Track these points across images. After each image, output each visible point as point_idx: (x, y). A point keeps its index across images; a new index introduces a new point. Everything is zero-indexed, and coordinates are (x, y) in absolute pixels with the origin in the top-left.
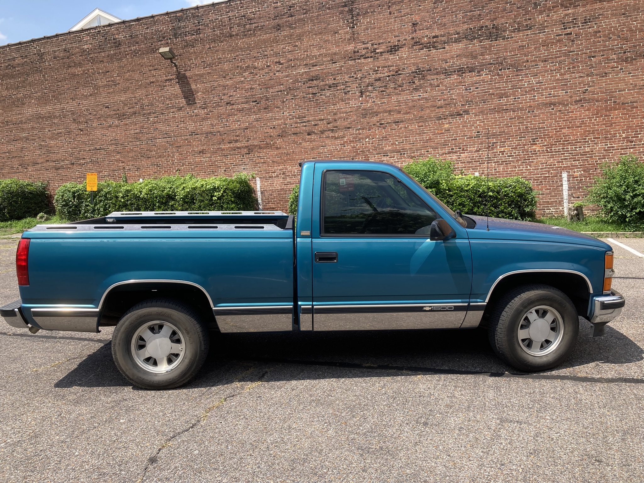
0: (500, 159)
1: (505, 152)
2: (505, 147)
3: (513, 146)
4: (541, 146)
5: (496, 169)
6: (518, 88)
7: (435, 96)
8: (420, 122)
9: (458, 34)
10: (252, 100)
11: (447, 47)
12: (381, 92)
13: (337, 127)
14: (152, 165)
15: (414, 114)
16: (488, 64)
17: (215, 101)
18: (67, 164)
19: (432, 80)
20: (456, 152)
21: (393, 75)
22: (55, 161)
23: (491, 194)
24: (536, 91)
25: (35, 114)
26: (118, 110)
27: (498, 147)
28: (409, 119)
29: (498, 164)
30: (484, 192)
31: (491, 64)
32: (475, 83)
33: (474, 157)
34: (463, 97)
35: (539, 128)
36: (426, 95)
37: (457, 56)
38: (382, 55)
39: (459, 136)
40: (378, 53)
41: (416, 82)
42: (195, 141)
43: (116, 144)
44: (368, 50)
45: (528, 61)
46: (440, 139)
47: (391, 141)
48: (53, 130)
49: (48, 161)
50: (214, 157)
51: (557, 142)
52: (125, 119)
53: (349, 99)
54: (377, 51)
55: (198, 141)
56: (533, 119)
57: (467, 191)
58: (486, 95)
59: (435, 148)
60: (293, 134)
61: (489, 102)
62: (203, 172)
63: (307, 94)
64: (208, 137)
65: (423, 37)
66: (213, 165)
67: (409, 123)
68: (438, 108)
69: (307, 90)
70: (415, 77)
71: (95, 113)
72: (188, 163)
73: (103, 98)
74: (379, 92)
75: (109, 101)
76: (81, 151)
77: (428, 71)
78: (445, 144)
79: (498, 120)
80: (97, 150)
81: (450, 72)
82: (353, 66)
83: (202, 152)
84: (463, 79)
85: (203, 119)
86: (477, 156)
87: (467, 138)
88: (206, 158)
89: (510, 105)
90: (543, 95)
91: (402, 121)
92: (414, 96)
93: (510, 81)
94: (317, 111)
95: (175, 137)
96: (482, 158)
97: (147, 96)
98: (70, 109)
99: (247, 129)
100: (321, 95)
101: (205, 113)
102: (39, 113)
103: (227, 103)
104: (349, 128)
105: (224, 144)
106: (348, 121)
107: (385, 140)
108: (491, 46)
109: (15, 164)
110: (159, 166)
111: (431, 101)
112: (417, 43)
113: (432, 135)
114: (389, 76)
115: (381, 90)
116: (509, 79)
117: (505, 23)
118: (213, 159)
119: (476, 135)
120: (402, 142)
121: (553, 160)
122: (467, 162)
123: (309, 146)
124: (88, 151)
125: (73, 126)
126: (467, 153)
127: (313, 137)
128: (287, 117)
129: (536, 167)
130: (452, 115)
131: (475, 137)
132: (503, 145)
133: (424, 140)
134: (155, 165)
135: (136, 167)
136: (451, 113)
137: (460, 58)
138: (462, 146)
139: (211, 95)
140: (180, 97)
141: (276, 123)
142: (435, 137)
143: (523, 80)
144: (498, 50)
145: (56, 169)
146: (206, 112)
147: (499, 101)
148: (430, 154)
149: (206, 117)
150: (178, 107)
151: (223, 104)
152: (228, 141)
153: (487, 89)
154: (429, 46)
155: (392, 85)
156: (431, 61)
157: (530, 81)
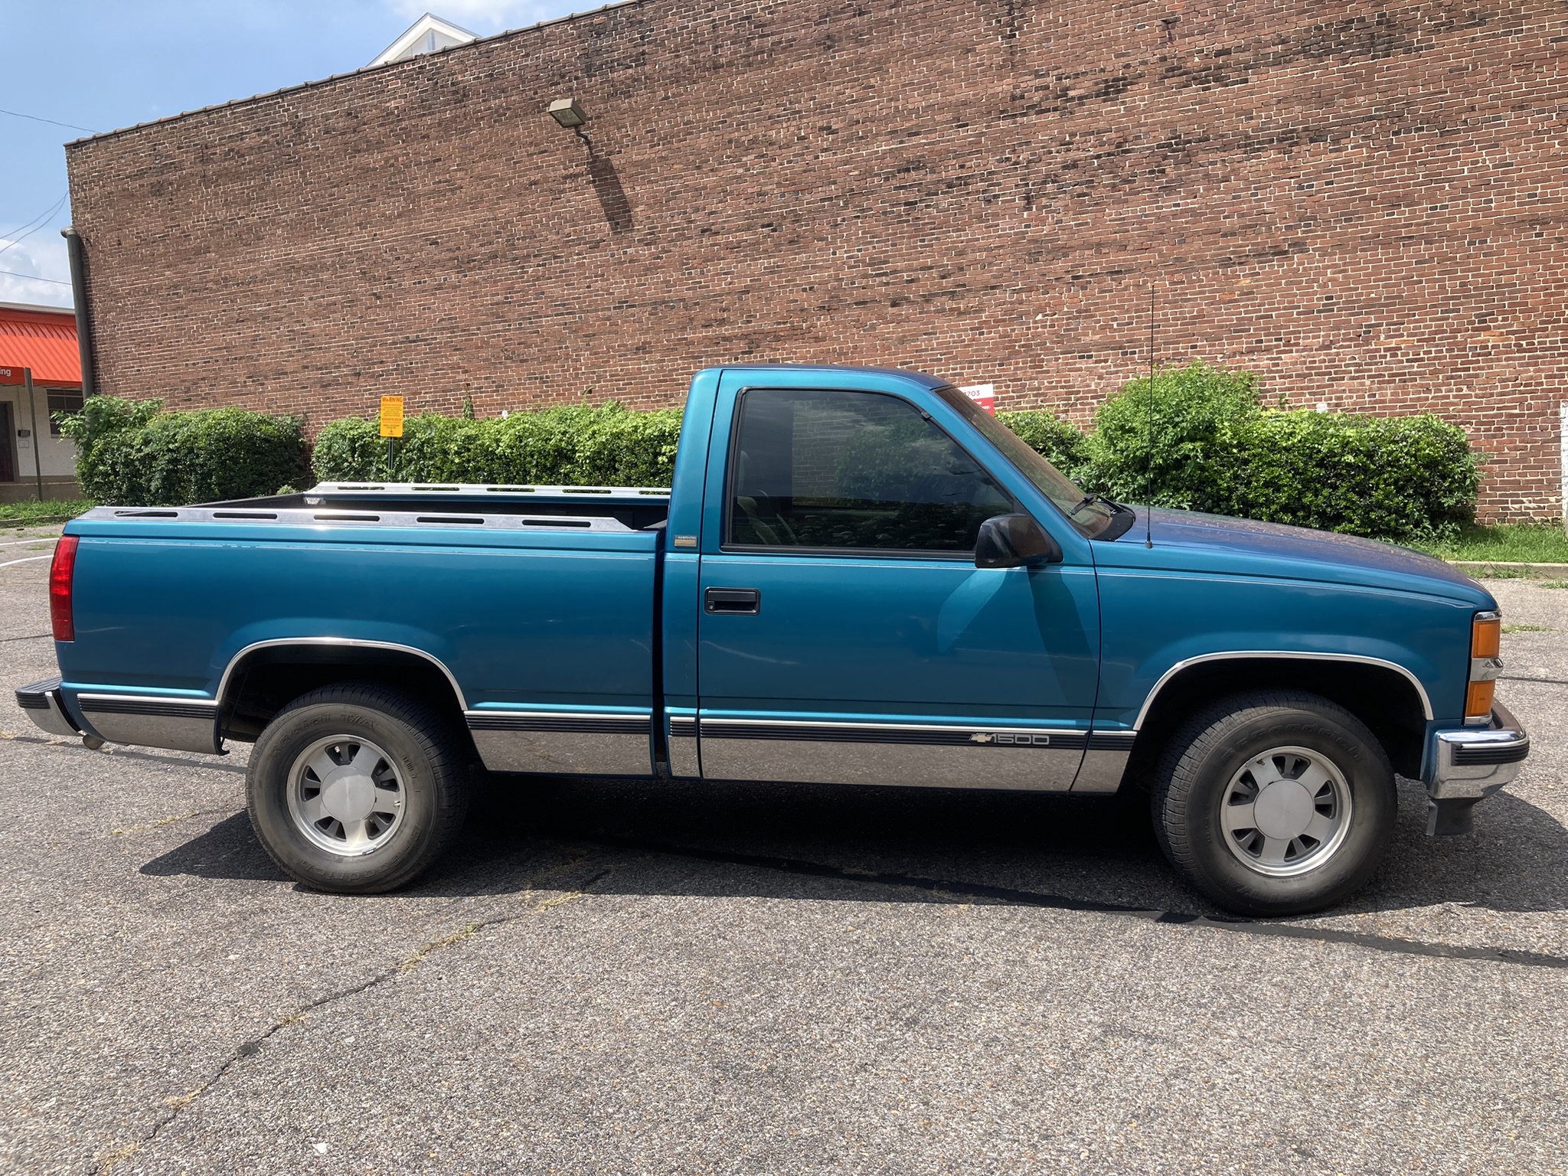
0: (1385, 369)
1: (1400, 349)
2: (1402, 335)
3: (1423, 334)
4: (1502, 334)
5: (1374, 395)
6: (1444, 181)
7: (1216, 206)
8: (1177, 272)
9: (1283, 42)
10: (761, 222)
11: (1253, 79)
12: (1079, 196)
13: (964, 286)
14: (530, 379)
15: (1161, 254)
16: (1363, 120)
17: (675, 225)
18: (346, 375)
19: (1211, 163)
20: (1268, 350)
21: (1109, 154)
22: (321, 369)
23: (1350, 458)
24: (1494, 187)
25: (282, 260)
26: (458, 249)
27: (1382, 337)
28: (1147, 267)
29: (1379, 382)
30: (1332, 453)
31: (1371, 118)
32: (1326, 171)
33: (1315, 362)
34: (1290, 206)
35: (1498, 286)
36: (1192, 203)
37: (1279, 102)
38: (1083, 104)
39: (1278, 309)
40: (1073, 99)
41: (1168, 170)
42: (626, 322)
43: (452, 330)
44: (1047, 92)
45: (1473, 109)
46: (1227, 316)
47: (1099, 321)
48: (318, 298)
49: (307, 367)
50: (669, 361)
51: (1549, 322)
52: (471, 269)
53: (996, 215)
54: (1071, 93)
55: (634, 321)
56: (1481, 262)
57: (1287, 449)
58: (1355, 200)
59: (1214, 339)
60: (856, 304)
61: (1361, 218)
62: (643, 397)
63: (893, 206)
64: (657, 314)
65: (1191, 55)
66: (666, 381)
67: (1148, 276)
68: (1225, 235)
69: (893, 195)
70: (1165, 157)
71: (407, 256)
72: (611, 376)
73: (424, 224)
74: (1072, 197)
75: (439, 228)
76: (375, 346)
77: (1200, 141)
78: (1240, 329)
79: (1384, 267)
80: (411, 342)
81: (1259, 143)
82: (1009, 132)
83: (643, 348)
84: (1291, 162)
85: (648, 270)
86: (1324, 361)
87: (1298, 314)
88: (652, 362)
89: (1417, 225)
90: (1513, 198)
91: (1130, 271)
92: (1162, 207)
93: (1421, 163)
94: (916, 247)
95: (583, 312)
96: (1336, 366)
97: (521, 214)
98: (355, 248)
99: (748, 292)
100: (927, 206)
101: (651, 255)
102: (291, 259)
103: (703, 231)
104: (993, 288)
105: (694, 329)
106: (991, 271)
107: (1086, 317)
108: (1371, 71)
109: (240, 375)
110: (544, 382)
111: (1206, 220)
112: (1173, 69)
113: (1206, 304)
114: (1098, 157)
115: (1079, 191)
116: (1418, 157)
117: (1413, 10)
118: (668, 365)
119: (1324, 305)
120: (1128, 324)
121: (1535, 371)
122: (1298, 376)
123: (893, 333)
124: (391, 344)
125: (361, 288)
126: (1297, 351)
127: (904, 310)
128: (844, 263)
129: (1486, 388)
130: (1260, 255)
131: (1318, 312)
132: (1394, 330)
133: (1185, 318)
134: (536, 378)
135: (493, 382)
136: (1257, 250)
137: (1287, 106)
138: (1285, 334)
139: (667, 210)
140: (595, 217)
141: (815, 278)
142: (1215, 309)
143: (1458, 158)
144: (1391, 82)
145: (323, 386)
146: (653, 253)
147: (1388, 215)
148: (1199, 353)
149: (654, 264)
150: (591, 242)
151: (693, 233)
152: (703, 322)
153: (1358, 185)
154: (1206, 76)
155: (1107, 179)
156: (1207, 115)
157: (1477, 162)
